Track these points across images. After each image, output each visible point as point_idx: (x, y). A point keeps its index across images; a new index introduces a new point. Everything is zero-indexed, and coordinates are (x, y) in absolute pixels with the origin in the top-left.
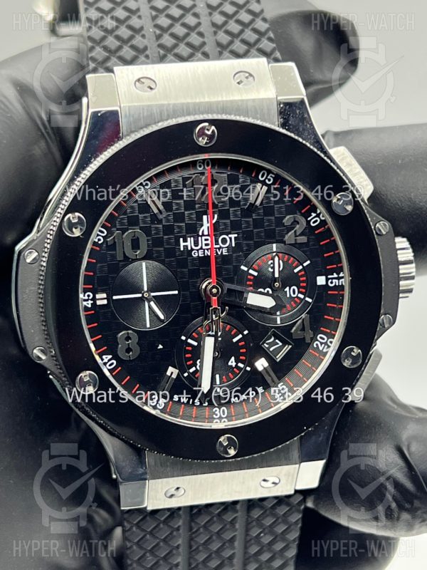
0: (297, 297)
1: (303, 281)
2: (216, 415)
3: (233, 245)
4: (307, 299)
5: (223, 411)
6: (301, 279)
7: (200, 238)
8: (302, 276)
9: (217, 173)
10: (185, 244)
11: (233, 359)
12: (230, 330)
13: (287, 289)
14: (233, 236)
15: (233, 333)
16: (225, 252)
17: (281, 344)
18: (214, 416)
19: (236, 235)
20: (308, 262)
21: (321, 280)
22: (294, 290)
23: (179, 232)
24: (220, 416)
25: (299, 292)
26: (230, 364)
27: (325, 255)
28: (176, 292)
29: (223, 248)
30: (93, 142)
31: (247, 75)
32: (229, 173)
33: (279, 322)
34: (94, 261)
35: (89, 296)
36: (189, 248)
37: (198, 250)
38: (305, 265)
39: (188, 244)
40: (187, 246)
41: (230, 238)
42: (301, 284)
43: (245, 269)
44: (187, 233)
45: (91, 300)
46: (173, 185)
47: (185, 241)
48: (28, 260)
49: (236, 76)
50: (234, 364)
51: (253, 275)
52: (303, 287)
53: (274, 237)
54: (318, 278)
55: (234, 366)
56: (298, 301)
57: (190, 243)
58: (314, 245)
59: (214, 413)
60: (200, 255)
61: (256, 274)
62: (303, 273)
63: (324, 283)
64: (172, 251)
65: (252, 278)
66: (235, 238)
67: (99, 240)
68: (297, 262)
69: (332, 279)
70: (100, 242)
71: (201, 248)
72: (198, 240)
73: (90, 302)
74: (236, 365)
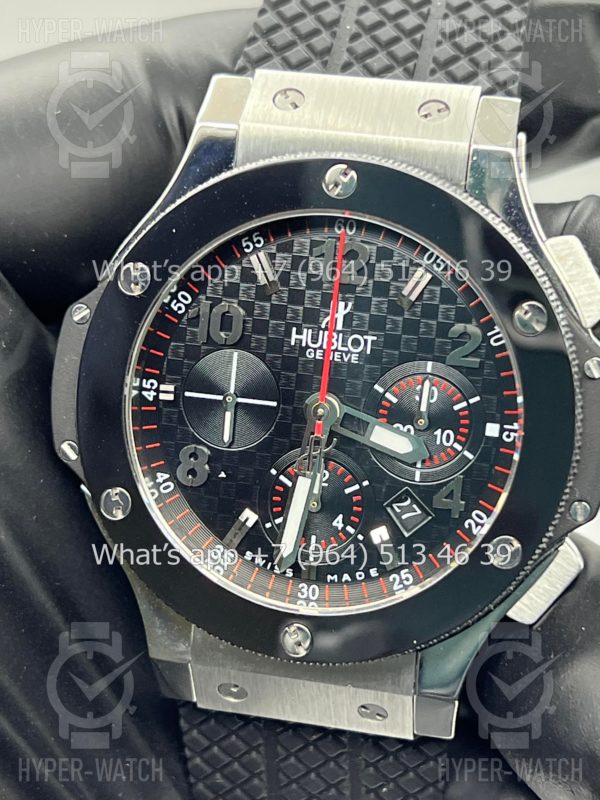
0: (452, 447)
1: (464, 426)
2: (303, 594)
3: (368, 352)
4: (466, 453)
5: (314, 590)
6: (462, 421)
7: (321, 332)
8: (464, 417)
9: (362, 241)
10: (299, 337)
11: (340, 517)
12: (343, 476)
13: (438, 432)
14: (370, 339)
15: (346, 480)
16: (354, 359)
17: (419, 512)
18: (299, 595)
19: (375, 338)
20: (477, 399)
21: (492, 430)
22: (448, 436)
23: (293, 318)
24: (308, 597)
25: (456, 440)
26: (335, 524)
27: (505, 393)
28: (274, 404)
29: (352, 353)
30: (193, 168)
31: (443, 106)
32: (380, 245)
33: (417, 478)
34: (168, 337)
35: (152, 384)
36: (304, 344)
37: (315, 349)
38: (472, 401)
39: (303, 337)
40: (301, 341)
41: (366, 341)
42: (461, 430)
43: (381, 390)
44: (304, 321)
45: (155, 391)
46: (295, 249)
47: (299, 332)
48: (76, 318)
49: (425, 107)
50: (340, 526)
51: (390, 402)
52: (462, 434)
53: (432, 351)
54: (489, 425)
55: (340, 528)
56: (453, 454)
57: (306, 336)
58: (489, 374)
59: (300, 590)
60: (317, 357)
61: (395, 400)
62: (467, 412)
63: (496, 435)
64: (278, 344)
65: (388, 405)
66: (373, 341)
67: (180, 308)
68: (459, 395)
69: (511, 431)
70: (180, 312)
71: (321, 348)
72: (318, 335)
73: (153, 393)
74: (344, 528)
